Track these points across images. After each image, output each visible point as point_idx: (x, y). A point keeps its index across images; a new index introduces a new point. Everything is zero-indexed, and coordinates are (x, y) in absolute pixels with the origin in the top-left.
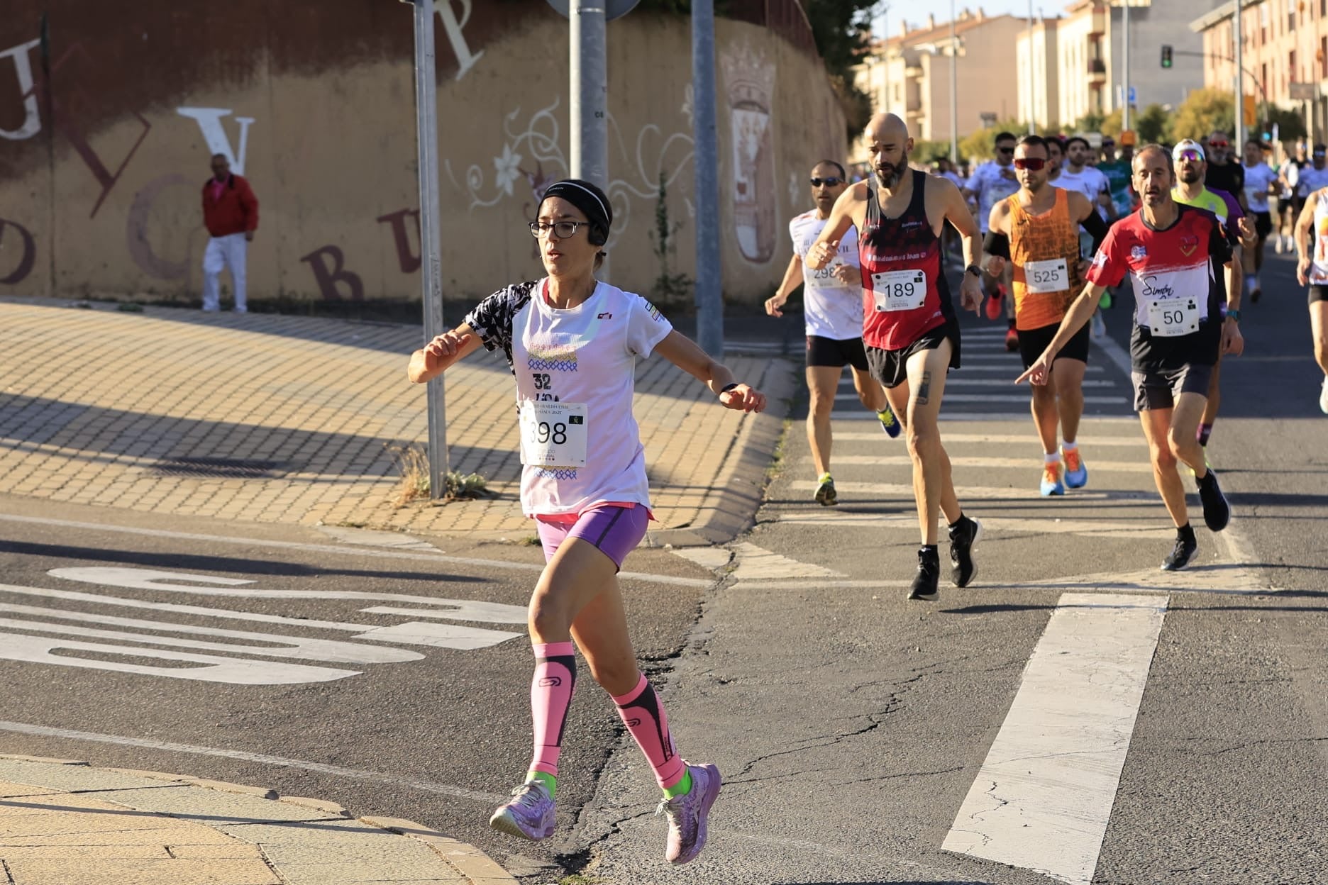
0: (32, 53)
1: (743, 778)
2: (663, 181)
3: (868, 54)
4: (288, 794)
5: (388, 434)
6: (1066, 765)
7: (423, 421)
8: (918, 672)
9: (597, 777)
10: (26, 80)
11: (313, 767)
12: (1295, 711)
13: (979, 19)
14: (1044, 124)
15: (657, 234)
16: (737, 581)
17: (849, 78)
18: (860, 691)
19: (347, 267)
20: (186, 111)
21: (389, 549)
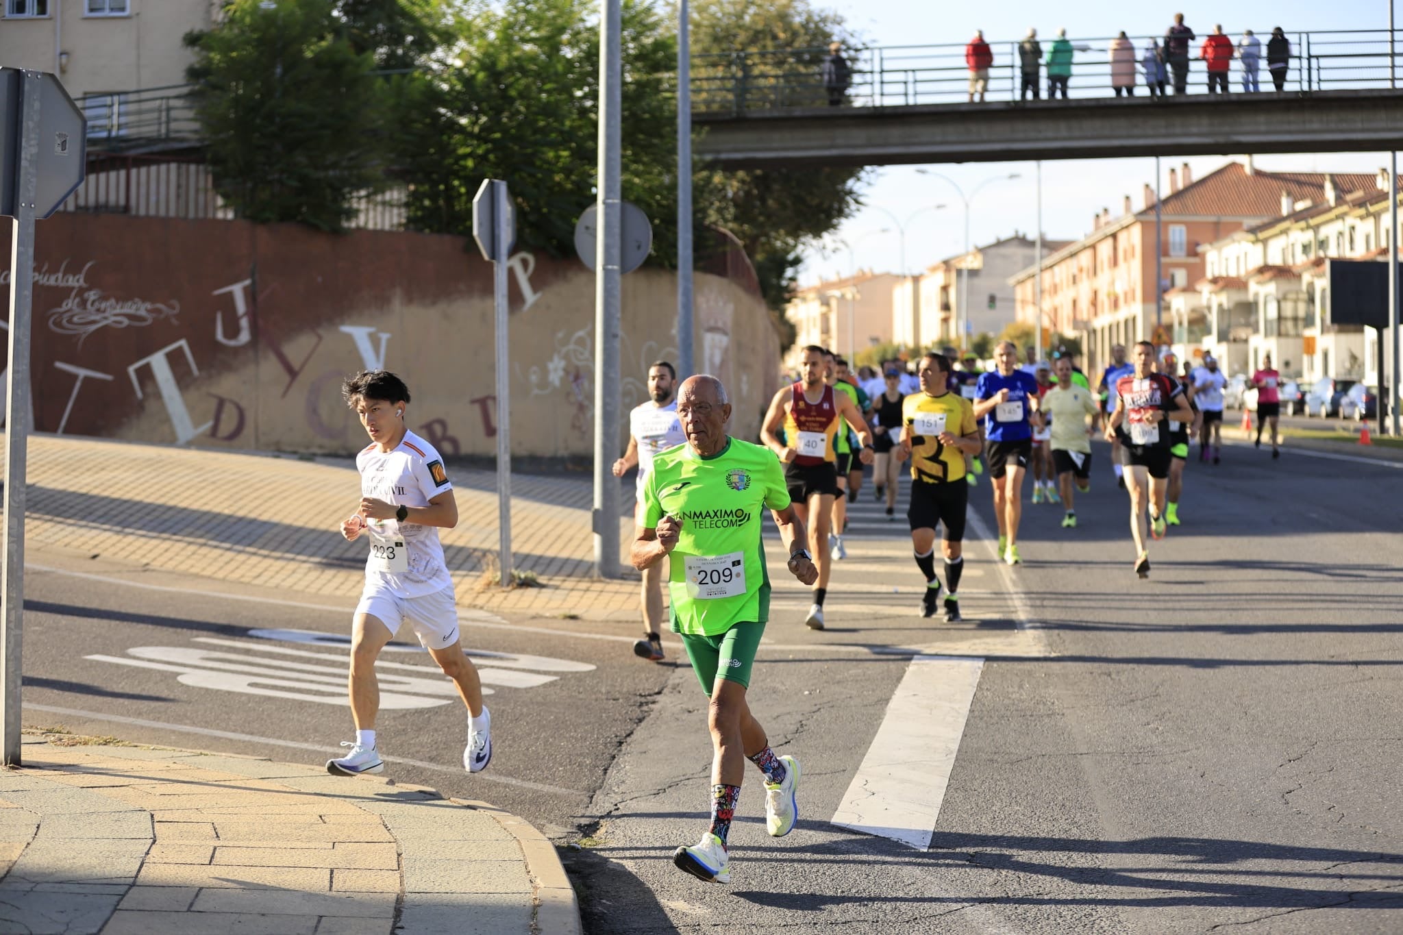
0: (245, 289)
1: (701, 775)
3: (795, 297)
4: (402, 782)
5: (473, 545)
6: (914, 769)
7: (497, 535)
8: (818, 707)
9: (605, 773)
10: (241, 306)
11: (419, 764)
12: (1066, 735)
13: (869, 274)
14: (911, 344)
17: (782, 313)
18: (779, 720)
19: (451, 432)
20: (346, 329)
21: (473, 620)
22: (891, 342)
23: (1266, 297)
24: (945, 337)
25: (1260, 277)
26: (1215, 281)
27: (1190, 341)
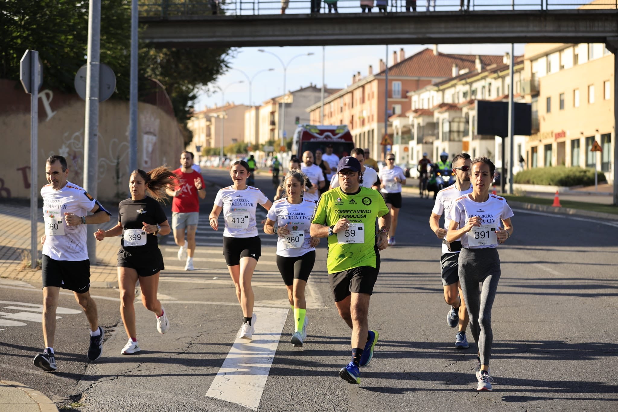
2: (118, 159)
3: (193, 117)
7: (29, 241)
8: (200, 333)
9: (86, 368)
13: (232, 105)
14: (254, 142)
15: (115, 178)
16: (138, 300)
17: (186, 125)
18: (180, 340)
19: (6, 186)
21: (16, 286)
22: (243, 141)
23: (443, 120)
24: (272, 139)
25: (440, 110)
26: (416, 111)
27: (402, 143)
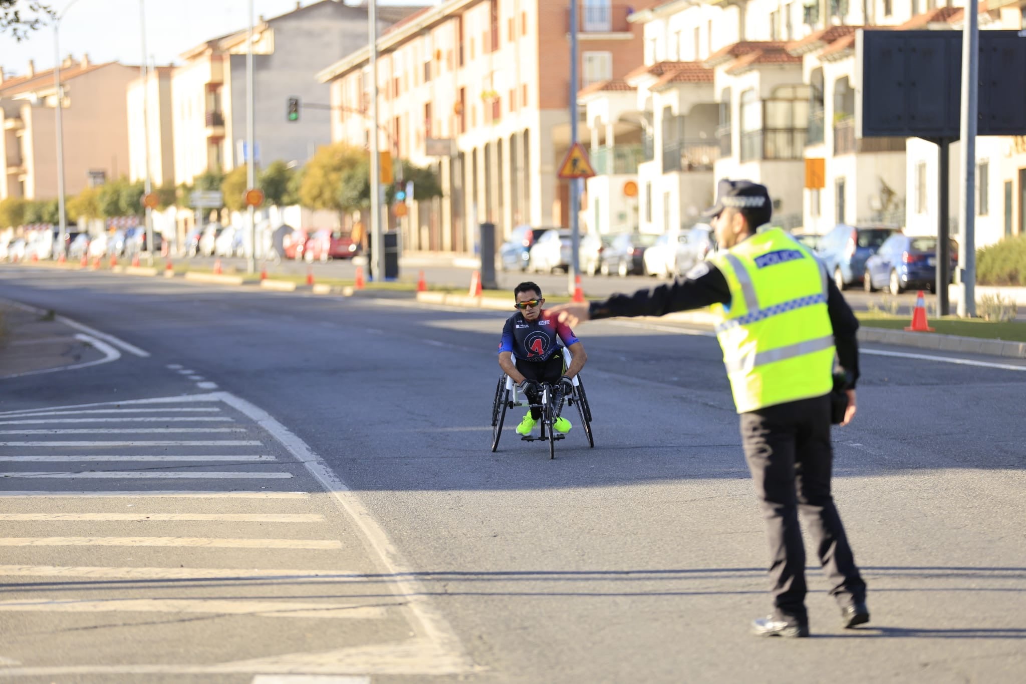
13: (84, 66)
14: (159, 181)
22: (126, 178)
23: (743, 94)
24: (215, 170)
25: (732, 63)
26: (658, 70)
27: (617, 171)
